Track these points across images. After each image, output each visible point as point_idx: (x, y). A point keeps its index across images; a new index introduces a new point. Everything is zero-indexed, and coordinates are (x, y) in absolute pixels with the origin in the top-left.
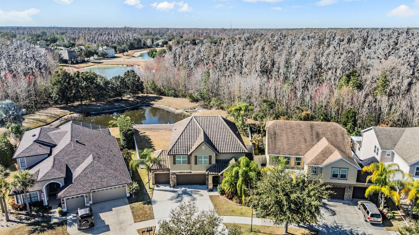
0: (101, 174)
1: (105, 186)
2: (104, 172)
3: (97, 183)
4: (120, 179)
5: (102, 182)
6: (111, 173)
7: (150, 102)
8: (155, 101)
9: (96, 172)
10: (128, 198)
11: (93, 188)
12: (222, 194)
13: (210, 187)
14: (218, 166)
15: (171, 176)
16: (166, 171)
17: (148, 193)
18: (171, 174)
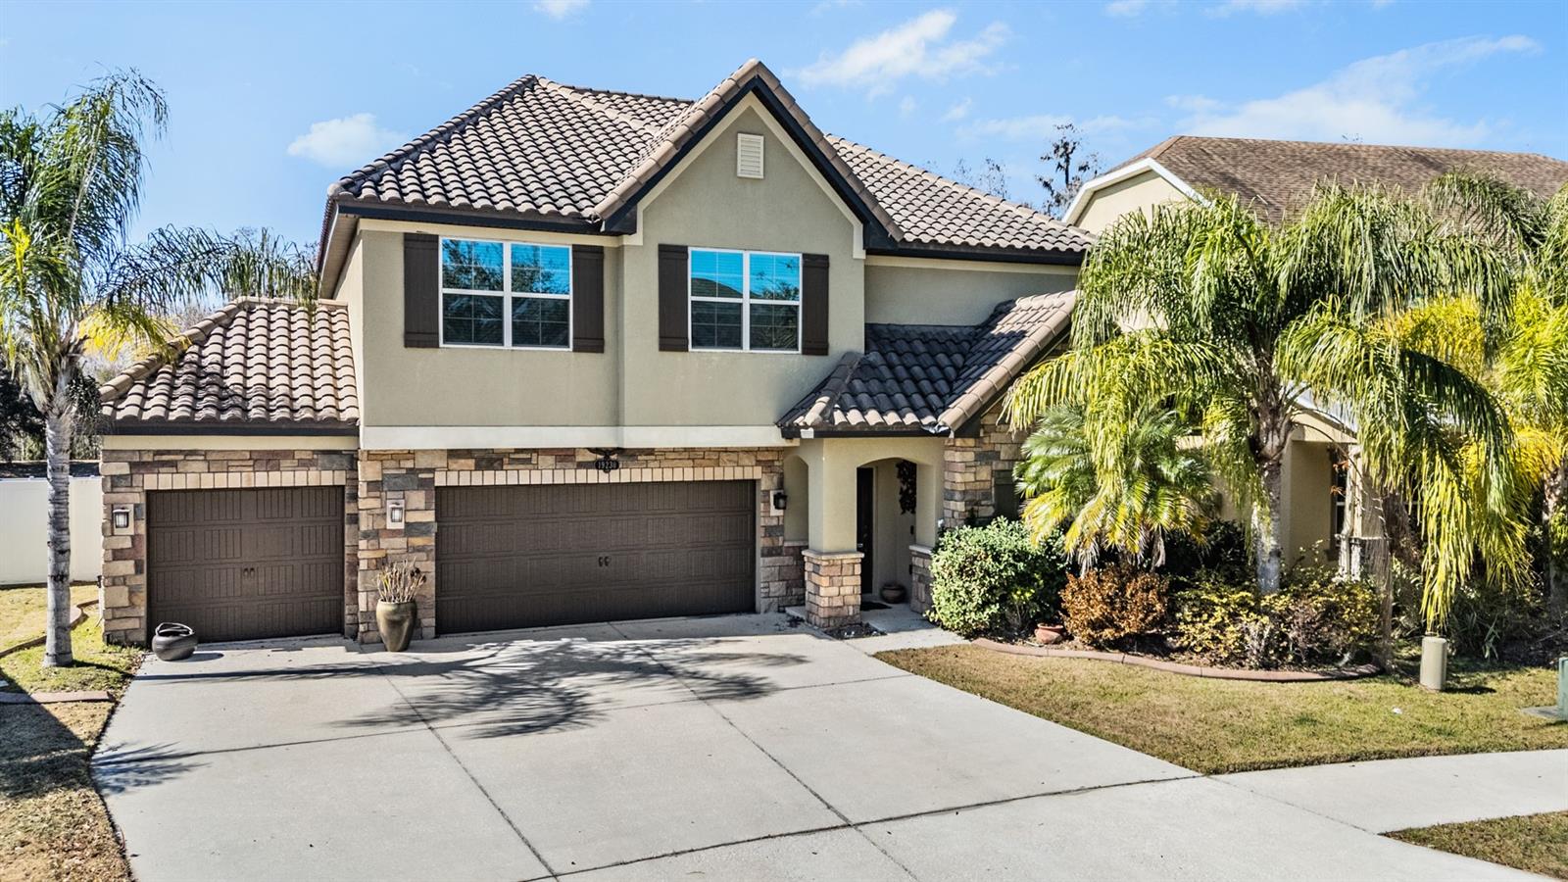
12: (1007, 628)
13: (834, 591)
14: (891, 367)
15: (375, 503)
16: (306, 464)
17: (38, 697)
18: (369, 483)
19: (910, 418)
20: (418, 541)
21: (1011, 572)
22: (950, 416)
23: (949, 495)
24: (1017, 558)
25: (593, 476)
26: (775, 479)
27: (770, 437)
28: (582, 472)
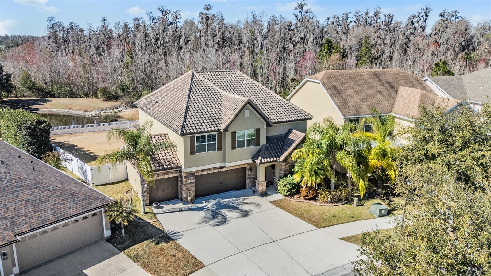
0: (31, 195)
1: (52, 219)
2: (35, 188)
3: (26, 216)
4: (85, 199)
5: (40, 211)
6: (56, 189)
7: (30, 107)
8: (38, 104)
9: (13, 192)
10: (109, 240)
11: (18, 230)
12: (291, 195)
13: (262, 188)
14: (271, 147)
15: (185, 180)
16: (172, 173)
17: (148, 221)
18: (185, 177)
19: (275, 159)
20: (192, 185)
21: (292, 187)
22: (282, 158)
23: (281, 170)
24: (293, 184)
25: (220, 170)
26: (250, 166)
27: (250, 161)
28: (218, 170)
